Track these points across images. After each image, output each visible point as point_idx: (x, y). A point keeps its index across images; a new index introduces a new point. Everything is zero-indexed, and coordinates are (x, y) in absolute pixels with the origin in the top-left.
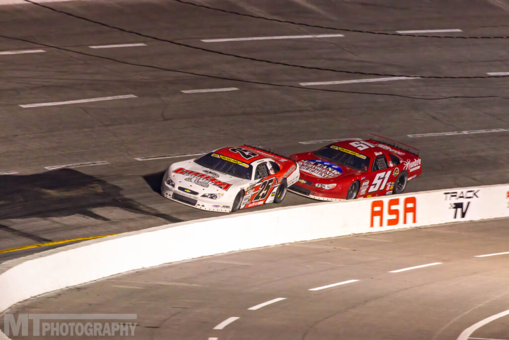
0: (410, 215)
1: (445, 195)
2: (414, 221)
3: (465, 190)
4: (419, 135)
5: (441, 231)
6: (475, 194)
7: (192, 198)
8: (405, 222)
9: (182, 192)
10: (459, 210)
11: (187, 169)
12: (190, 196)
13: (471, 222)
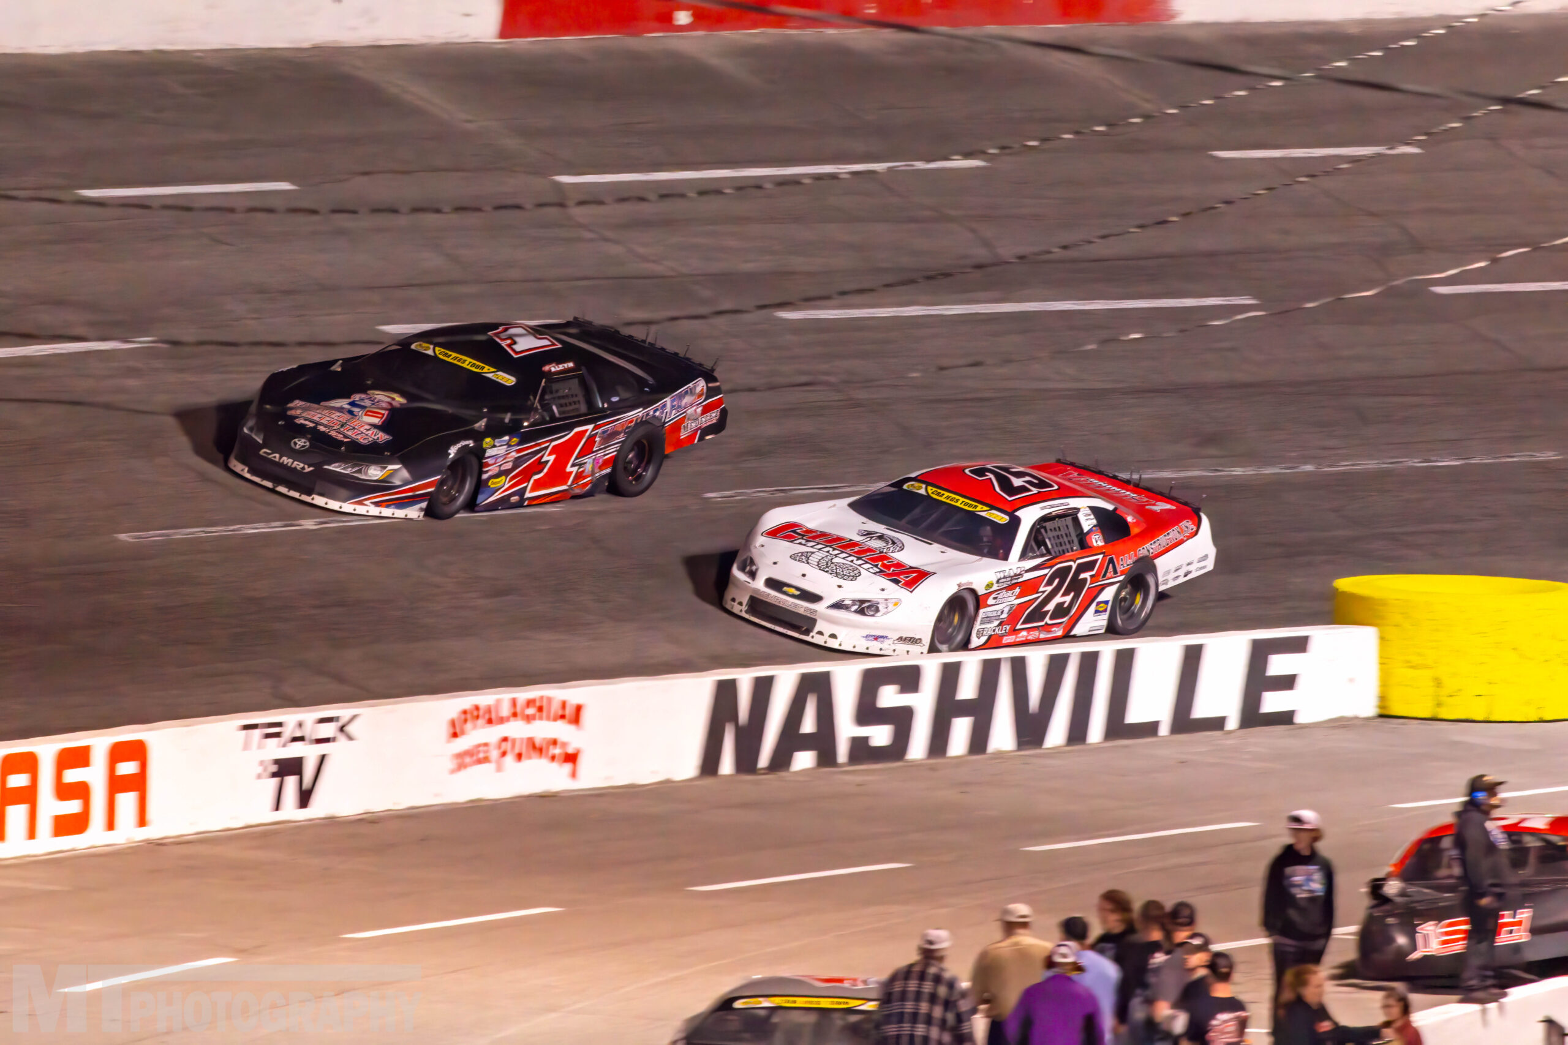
0: (127, 801)
1: (244, 732)
2: (142, 821)
3: (309, 716)
4: (155, 536)
5: (232, 852)
6: (342, 729)
7: (801, 611)
8: (111, 825)
9: (773, 593)
10: (291, 781)
11: (811, 525)
12: (796, 605)
13: (331, 822)
